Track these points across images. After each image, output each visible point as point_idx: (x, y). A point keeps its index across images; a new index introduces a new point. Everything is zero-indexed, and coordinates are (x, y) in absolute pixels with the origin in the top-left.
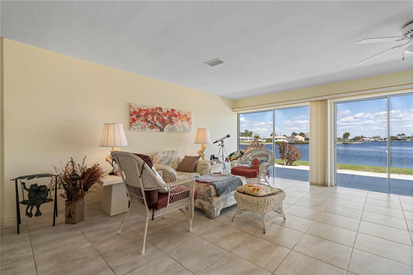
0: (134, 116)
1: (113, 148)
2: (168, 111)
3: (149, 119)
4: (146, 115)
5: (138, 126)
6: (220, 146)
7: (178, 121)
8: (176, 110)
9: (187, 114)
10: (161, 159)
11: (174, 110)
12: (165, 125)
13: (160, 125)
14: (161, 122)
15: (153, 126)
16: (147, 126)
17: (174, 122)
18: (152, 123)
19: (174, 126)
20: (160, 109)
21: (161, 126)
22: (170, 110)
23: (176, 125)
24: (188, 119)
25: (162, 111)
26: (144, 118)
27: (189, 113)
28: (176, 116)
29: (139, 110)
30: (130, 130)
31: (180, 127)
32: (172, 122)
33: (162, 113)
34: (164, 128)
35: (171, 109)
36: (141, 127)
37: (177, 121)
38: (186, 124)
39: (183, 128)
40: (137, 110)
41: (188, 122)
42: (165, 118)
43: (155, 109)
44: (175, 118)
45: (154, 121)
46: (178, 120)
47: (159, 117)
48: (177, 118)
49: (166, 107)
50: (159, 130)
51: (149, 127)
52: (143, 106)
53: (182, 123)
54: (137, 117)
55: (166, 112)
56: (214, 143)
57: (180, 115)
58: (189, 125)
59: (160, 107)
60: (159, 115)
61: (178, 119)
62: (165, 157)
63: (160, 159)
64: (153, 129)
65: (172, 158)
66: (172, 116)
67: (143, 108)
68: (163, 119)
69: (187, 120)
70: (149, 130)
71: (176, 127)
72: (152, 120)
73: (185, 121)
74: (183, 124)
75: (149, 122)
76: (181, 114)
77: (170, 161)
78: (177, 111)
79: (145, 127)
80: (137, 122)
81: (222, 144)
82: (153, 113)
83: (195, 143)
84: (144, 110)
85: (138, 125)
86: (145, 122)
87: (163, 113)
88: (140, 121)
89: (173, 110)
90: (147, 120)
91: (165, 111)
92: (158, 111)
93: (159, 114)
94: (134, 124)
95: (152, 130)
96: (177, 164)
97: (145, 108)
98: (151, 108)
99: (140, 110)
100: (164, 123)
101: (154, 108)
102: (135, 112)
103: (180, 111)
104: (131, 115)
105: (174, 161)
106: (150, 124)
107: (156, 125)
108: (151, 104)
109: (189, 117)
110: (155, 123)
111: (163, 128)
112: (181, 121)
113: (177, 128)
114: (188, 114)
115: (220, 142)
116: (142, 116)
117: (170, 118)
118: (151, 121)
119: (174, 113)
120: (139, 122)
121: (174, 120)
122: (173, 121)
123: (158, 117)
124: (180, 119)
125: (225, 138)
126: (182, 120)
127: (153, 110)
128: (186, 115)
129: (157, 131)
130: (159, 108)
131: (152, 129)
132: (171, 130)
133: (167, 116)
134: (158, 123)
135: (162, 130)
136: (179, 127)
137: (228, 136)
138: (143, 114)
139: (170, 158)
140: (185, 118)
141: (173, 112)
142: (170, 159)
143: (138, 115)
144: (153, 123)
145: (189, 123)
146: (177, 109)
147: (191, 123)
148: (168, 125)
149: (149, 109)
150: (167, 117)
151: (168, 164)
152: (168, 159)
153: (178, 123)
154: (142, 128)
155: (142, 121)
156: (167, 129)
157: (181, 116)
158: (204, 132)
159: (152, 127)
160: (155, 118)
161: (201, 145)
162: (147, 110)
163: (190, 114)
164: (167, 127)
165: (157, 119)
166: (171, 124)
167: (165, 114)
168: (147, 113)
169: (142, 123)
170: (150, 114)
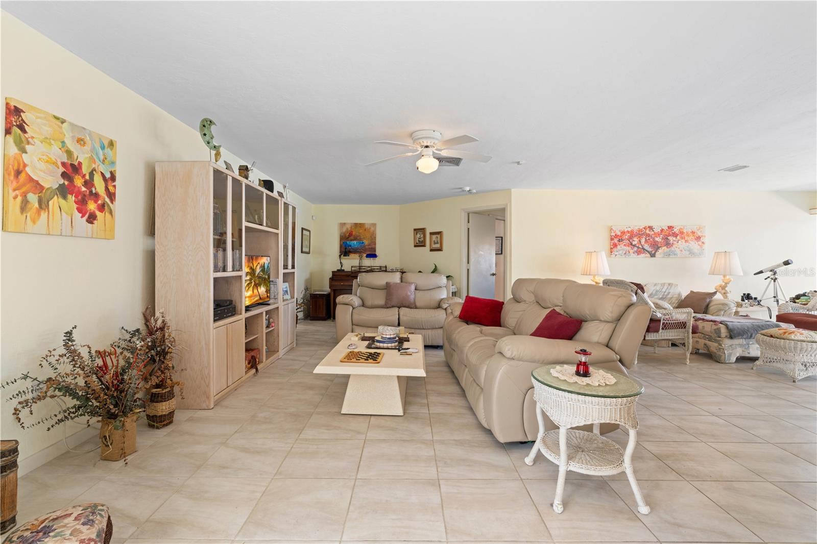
0: (616, 241)
1: (594, 277)
2: (662, 230)
3: (634, 243)
4: (631, 238)
5: (621, 252)
6: (769, 279)
7: (679, 242)
8: (675, 227)
9: (695, 230)
10: (652, 293)
11: (673, 228)
12: (658, 248)
13: (650, 250)
14: (652, 245)
15: (640, 251)
16: (631, 251)
17: (673, 243)
18: (638, 247)
19: (673, 249)
20: (651, 228)
21: (651, 250)
22: (665, 228)
23: (676, 247)
24: (698, 238)
25: (653, 231)
26: (628, 241)
27: (699, 229)
28: (675, 235)
29: (621, 233)
30: (610, 257)
31: (683, 251)
32: (668, 244)
33: (653, 233)
34: (657, 253)
35: (668, 227)
36: (625, 252)
38: (694, 245)
39: (689, 251)
40: (619, 233)
41: (697, 242)
42: (658, 239)
43: (643, 229)
44: (674, 239)
45: (641, 244)
47: (649, 239)
48: (678, 237)
49: (659, 224)
50: (649, 255)
51: (634, 253)
53: (687, 244)
54: (619, 241)
55: (660, 231)
56: (755, 274)
57: (682, 233)
58: (699, 246)
59: (650, 225)
60: (649, 236)
61: (679, 239)
62: (657, 291)
63: (650, 293)
64: (640, 255)
65: (669, 293)
66: (669, 235)
67: (626, 230)
68: (654, 240)
69: (695, 239)
70: (635, 255)
71: (675, 251)
72: (638, 243)
73: (692, 240)
74: (689, 246)
75: (634, 246)
76: (685, 231)
77: (664, 297)
78: (678, 228)
79: (629, 253)
80: (619, 247)
81: (772, 277)
82: (640, 234)
83: (709, 274)
84: (628, 232)
85: (620, 250)
86: (628, 246)
87: (655, 234)
88: (622, 246)
89: (670, 228)
90: (631, 244)
91: (657, 230)
92: (648, 232)
93: (648, 235)
94: (615, 249)
95: (638, 256)
96: (677, 302)
97: (629, 230)
98: (637, 228)
99: (623, 233)
100: (656, 247)
101: (641, 228)
102: (616, 236)
103: (682, 227)
104: (612, 239)
105: (672, 298)
106: (636, 249)
107: (644, 249)
108: (637, 224)
109: (700, 234)
110: (642, 246)
111: (655, 253)
112: (684, 241)
113: (678, 252)
115: (769, 274)
116: (625, 240)
117: (666, 238)
118: (637, 245)
119: (673, 231)
120: (622, 248)
121: (672, 240)
122: (671, 242)
123: (647, 238)
124: (683, 238)
125: (779, 266)
126: (686, 239)
127: (640, 230)
128: (693, 233)
129: (646, 257)
130: (649, 227)
131: (638, 254)
132: (668, 255)
133: (662, 236)
134: (647, 247)
135: (653, 255)
136: (681, 251)
137: (787, 263)
138: (627, 237)
139: (665, 292)
140: (691, 237)
141: (670, 230)
142: (666, 294)
143: (620, 238)
144: (641, 247)
145: (700, 243)
146: (677, 225)
147: (703, 243)
148: (663, 248)
149: (635, 230)
150: (661, 238)
151: (662, 299)
152: (663, 294)
153: (679, 245)
154: (625, 254)
155: (625, 245)
156: (660, 253)
157: (685, 234)
158: (728, 258)
159: (638, 253)
160: (643, 241)
161: (722, 277)
162: (632, 231)
163: (702, 230)
164: (660, 251)
165: (646, 241)
166: (668, 248)
167: (658, 235)
168: (632, 235)
169: (625, 247)
170: (635, 236)
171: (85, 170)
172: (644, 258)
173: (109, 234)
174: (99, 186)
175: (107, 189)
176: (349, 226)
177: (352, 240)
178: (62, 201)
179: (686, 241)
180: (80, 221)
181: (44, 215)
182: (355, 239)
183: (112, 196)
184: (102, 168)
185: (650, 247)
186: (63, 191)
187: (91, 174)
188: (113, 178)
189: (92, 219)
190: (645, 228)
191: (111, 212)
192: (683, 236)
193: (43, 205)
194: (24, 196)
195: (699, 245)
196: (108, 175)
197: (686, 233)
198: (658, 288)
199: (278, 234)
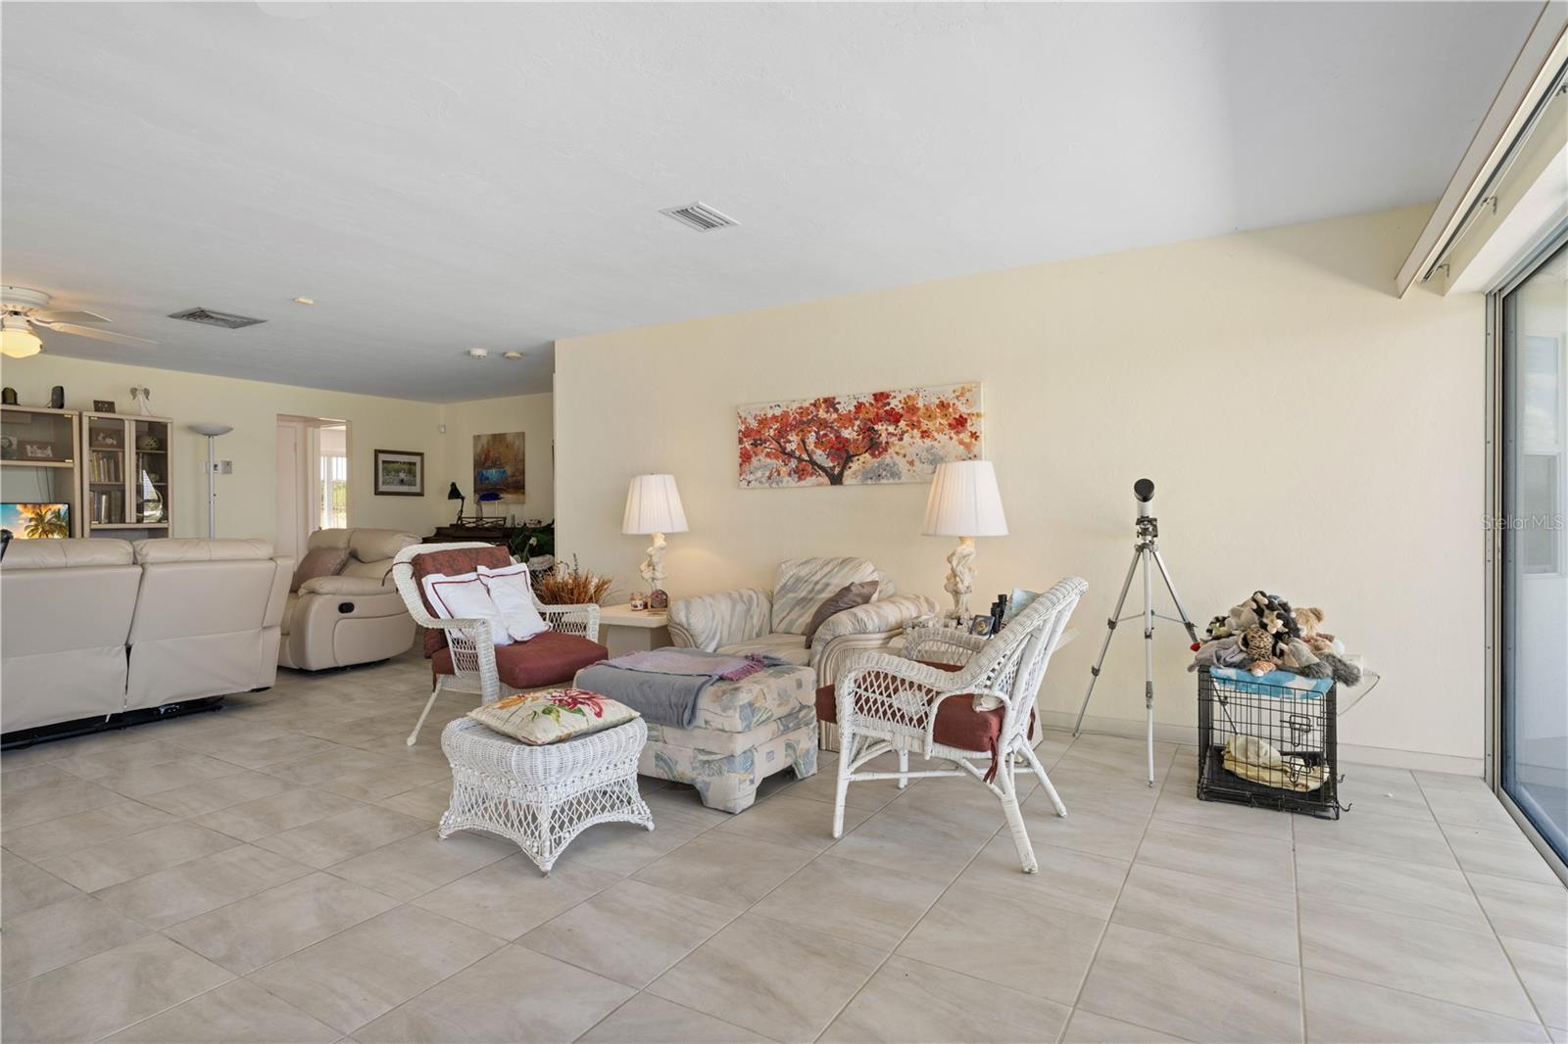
0: (747, 445)
2: (859, 407)
3: (790, 447)
4: (781, 433)
5: (759, 474)
7: (906, 437)
8: (893, 394)
9: (949, 397)
11: (888, 396)
12: (849, 458)
13: (828, 464)
14: (833, 451)
15: (805, 469)
16: (784, 470)
17: (887, 443)
18: (800, 459)
19: (887, 458)
20: (830, 403)
21: (831, 465)
22: (867, 399)
23: (897, 453)
24: (960, 423)
25: (836, 410)
26: (774, 445)
27: (962, 394)
28: (894, 418)
29: (760, 422)
30: (739, 487)
31: (917, 463)
32: (874, 446)
33: (835, 416)
34: (846, 473)
35: (874, 395)
36: (767, 474)
37: (901, 439)
38: (946, 443)
39: (931, 462)
40: (754, 424)
41: (958, 433)
42: (847, 433)
43: (812, 408)
44: (891, 429)
45: (807, 451)
46: (903, 433)
47: (826, 435)
48: (902, 424)
49: (852, 389)
50: (826, 480)
51: (790, 475)
52: (771, 407)
53: (928, 442)
54: (755, 445)
55: (853, 409)
57: (912, 409)
58: (962, 447)
59: (826, 396)
60: (826, 427)
61: (905, 428)
63: (781, 584)
64: (805, 479)
65: (827, 585)
66: (878, 419)
67: (770, 415)
68: (838, 437)
69: (950, 425)
70: (790, 482)
71: (895, 464)
72: (798, 448)
73: (940, 431)
74: (933, 447)
75: (791, 455)
76: (920, 405)
78: (901, 397)
79: (779, 474)
80: (754, 460)
82: (803, 423)
84: (775, 418)
85: (757, 469)
86: (777, 458)
87: (840, 418)
88: (762, 457)
89: (881, 397)
90: (783, 450)
91: (846, 407)
92: (822, 414)
93: (823, 424)
94: (746, 467)
95: (803, 483)
97: (778, 412)
98: (795, 406)
99: (763, 422)
100: (843, 453)
101: (806, 404)
102: (747, 432)
103: (913, 393)
104: (741, 441)
106: (793, 463)
107: (813, 463)
108: (796, 393)
109: (963, 409)
110: (809, 455)
111: (841, 474)
112: (920, 435)
113: (902, 464)
114: (957, 397)
116: (769, 441)
117: (868, 431)
118: (797, 453)
119: (887, 408)
120: (761, 461)
121: (884, 435)
122: (883, 439)
123: (822, 433)
124: (913, 426)
126: (924, 428)
127: (803, 411)
128: (943, 406)
129: (820, 485)
130: (826, 401)
131: (800, 479)
132: (873, 476)
133: (858, 423)
134: (820, 456)
135: (836, 480)
136: (912, 463)
138: (772, 433)
139: (817, 583)
140: (939, 420)
141: (880, 404)
142: (818, 587)
143: (758, 437)
144: (805, 457)
145: (965, 436)
146: (900, 386)
147: (974, 435)
148: (861, 458)
149: (791, 412)
150: (856, 428)
152: (811, 586)
153: (905, 447)
154: (769, 478)
155: (768, 455)
156: (854, 473)
157: (921, 413)
159: (800, 473)
160: (811, 439)
162: (785, 414)
163: (967, 394)
164: (855, 466)
165: (819, 443)
166: (873, 455)
167: (847, 420)
168: (786, 425)
169: (768, 460)
170: (793, 428)
172: (816, 488)
176: (484, 441)
177: (490, 468)
179: (925, 434)
182: (494, 465)
185: (828, 455)
190: (814, 405)
192: (915, 419)
195: (961, 442)
197: (922, 410)
198: (804, 572)
199: (71, 470)
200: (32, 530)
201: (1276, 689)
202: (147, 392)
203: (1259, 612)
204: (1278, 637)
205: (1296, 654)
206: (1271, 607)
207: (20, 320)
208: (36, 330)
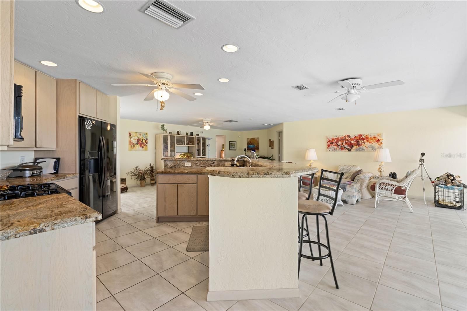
0: (329, 143)
2: (355, 137)
3: (339, 144)
4: (337, 142)
5: (332, 149)
7: (366, 143)
9: (376, 136)
10: (341, 170)
11: (362, 135)
12: (353, 146)
13: (348, 147)
14: (349, 145)
16: (338, 148)
17: (362, 144)
18: (341, 146)
19: (361, 147)
20: (348, 136)
22: (357, 136)
23: (364, 146)
24: (378, 141)
25: (350, 138)
28: (363, 139)
29: (332, 139)
30: (327, 151)
32: (358, 144)
33: (350, 139)
34: (352, 149)
36: (334, 149)
37: (365, 143)
38: (376, 145)
39: (372, 148)
40: (331, 140)
42: (352, 142)
44: (362, 141)
45: (343, 145)
46: (365, 142)
47: (347, 142)
48: (365, 140)
49: (354, 133)
50: (347, 150)
51: (339, 149)
53: (371, 144)
54: (331, 143)
55: (354, 137)
57: (367, 138)
58: (378, 145)
62: (343, 169)
65: (350, 170)
66: (360, 139)
67: (335, 138)
68: (350, 143)
69: (376, 141)
70: (340, 151)
71: (363, 148)
72: (341, 144)
73: (374, 142)
74: (372, 145)
75: (339, 146)
76: (369, 137)
78: (365, 136)
79: (336, 149)
80: (331, 146)
82: (342, 140)
84: (336, 139)
85: (331, 148)
86: (336, 146)
87: (351, 139)
88: (333, 146)
89: (360, 135)
90: (338, 145)
91: (352, 137)
92: (347, 138)
93: (347, 140)
94: (329, 148)
95: (342, 151)
97: (336, 138)
98: (340, 137)
99: (333, 139)
100: (351, 146)
101: (343, 136)
102: (329, 141)
103: (367, 135)
104: (328, 143)
105: (351, 173)
106: (340, 147)
107: (344, 147)
108: (341, 133)
109: (379, 138)
113: (365, 148)
114: (378, 136)
116: (334, 143)
117: (357, 141)
118: (341, 145)
119: (362, 137)
120: (332, 146)
122: (361, 143)
123: (346, 142)
124: (367, 141)
127: (342, 138)
128: (374, 137)
130: (347, 136)
131: (341, 150)
132: (358, 150)
133: (355, 140)
134: (346, 146)
135: (350, 150)
136: (367, 148)
138: (335, 141)
139: (348, 169)
140: (373, 140)
141: (360, 137)
142: (348, 170)
144: (343, 146)
145: (379, 143)
146: (364, 133)
147: (381, 143)
148: (356, 147)
152: (346, 170)
153: (366, 145)
155: (334, 145)
156: (354, 149)
158: (378, 151)
159: (342, 149)
160: (344, 143)
162: (338, 138)
163: (380, 136)
164: (354, 148)
165: (346, 143)
166: (358, 146)
167: (353, 139)
168: (338, 140)
169: (334, 146)
170: (340, 141)
171: (141, 139)
172: (345, 152)
173: (146, 150)
174: (144, 141)
175: (146, 142)
176: (250, 139)
177: (251, 145)
178: (137, 145)
179: (370, 142)
180: (140, 148)
181: (134, 148)
182: (252, 144)
183: (147, 143)
184: (145, 138)
185: (348, 146)
186: (137, 144)
187: (142, 140)
188: (147, 139)
189: (143, 147)
190: (345, 136)
191: (147, 146)
192: (368, 140)
193: (134, 146)
194: (131, 145)
195: (378, 144)
196: (146, 139)
197: (370, 138)
198: (345, 167)
199: (194, 147)
200: (183, 156)
201: (452, 189)
202: (203, 132)
203: (448, 176)
204: (452, 180)
205: (456, 183)
206: (450, 175)
207: (208, 124)
208: (209, 125)
